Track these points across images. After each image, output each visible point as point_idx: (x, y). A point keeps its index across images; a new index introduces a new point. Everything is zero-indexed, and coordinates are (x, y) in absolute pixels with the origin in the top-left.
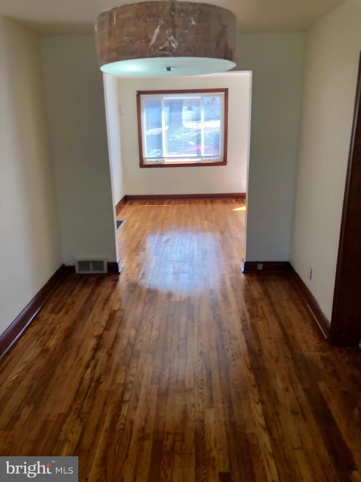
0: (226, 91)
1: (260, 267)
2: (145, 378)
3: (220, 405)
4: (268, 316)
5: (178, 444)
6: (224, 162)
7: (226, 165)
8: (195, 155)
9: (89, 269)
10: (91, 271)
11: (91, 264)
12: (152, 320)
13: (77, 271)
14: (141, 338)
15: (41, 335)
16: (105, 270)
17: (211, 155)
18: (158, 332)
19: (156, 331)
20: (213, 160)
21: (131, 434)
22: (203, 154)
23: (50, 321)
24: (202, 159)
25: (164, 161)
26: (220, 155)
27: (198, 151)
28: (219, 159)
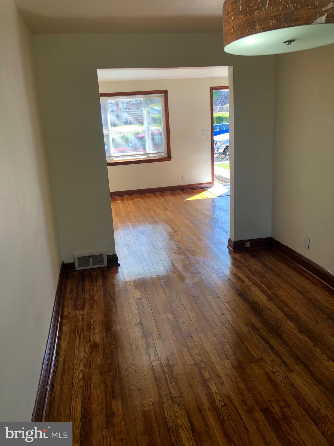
0: (165, 92)
1: (248, 245)
2: (211, 355)
3: (298, 368)
4: (282, 285)
5: (285, 410)
6: (168, 158)
7: (170, 160)
8: (141, 153)
9: (89, 265)
10: (91, 266)
11: (91, 259)
12: (181, 303)
13: (77, 268)
14: (182, 320)
15: (80, 331)
16: (106, 264)
17: (156, 152)
18: (193, 312)
19: (191, 311)
20: (158, 156)
21: (236, 409)
22: (148, 152)
23: (81, 317)
24: (148, 156)
25: (113, 159)
26: (164, 151)
27: (144, 149)
28: (164, 155)
